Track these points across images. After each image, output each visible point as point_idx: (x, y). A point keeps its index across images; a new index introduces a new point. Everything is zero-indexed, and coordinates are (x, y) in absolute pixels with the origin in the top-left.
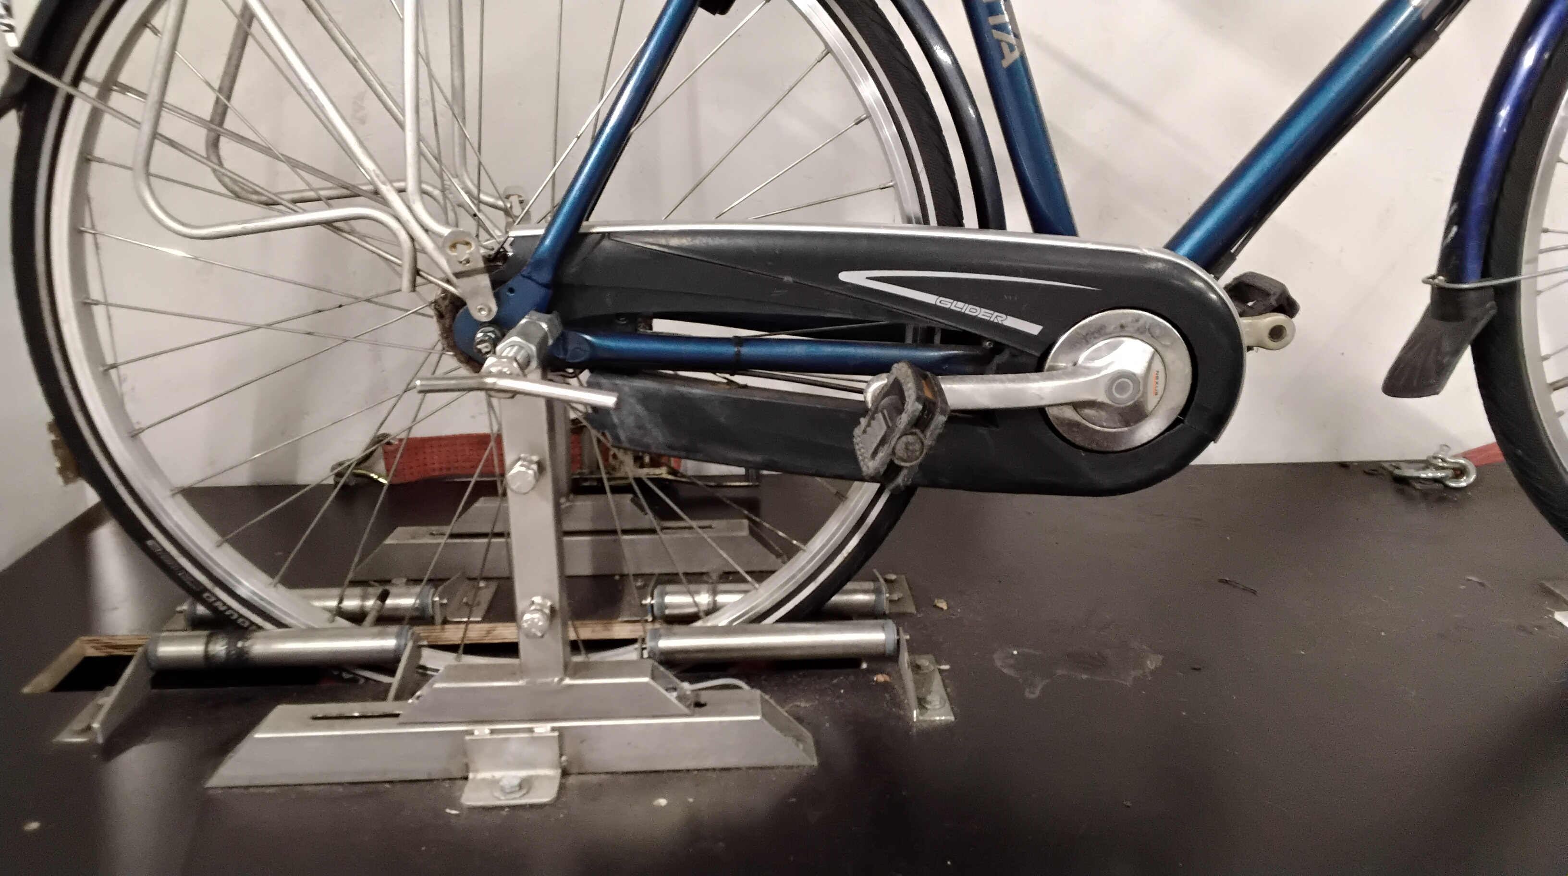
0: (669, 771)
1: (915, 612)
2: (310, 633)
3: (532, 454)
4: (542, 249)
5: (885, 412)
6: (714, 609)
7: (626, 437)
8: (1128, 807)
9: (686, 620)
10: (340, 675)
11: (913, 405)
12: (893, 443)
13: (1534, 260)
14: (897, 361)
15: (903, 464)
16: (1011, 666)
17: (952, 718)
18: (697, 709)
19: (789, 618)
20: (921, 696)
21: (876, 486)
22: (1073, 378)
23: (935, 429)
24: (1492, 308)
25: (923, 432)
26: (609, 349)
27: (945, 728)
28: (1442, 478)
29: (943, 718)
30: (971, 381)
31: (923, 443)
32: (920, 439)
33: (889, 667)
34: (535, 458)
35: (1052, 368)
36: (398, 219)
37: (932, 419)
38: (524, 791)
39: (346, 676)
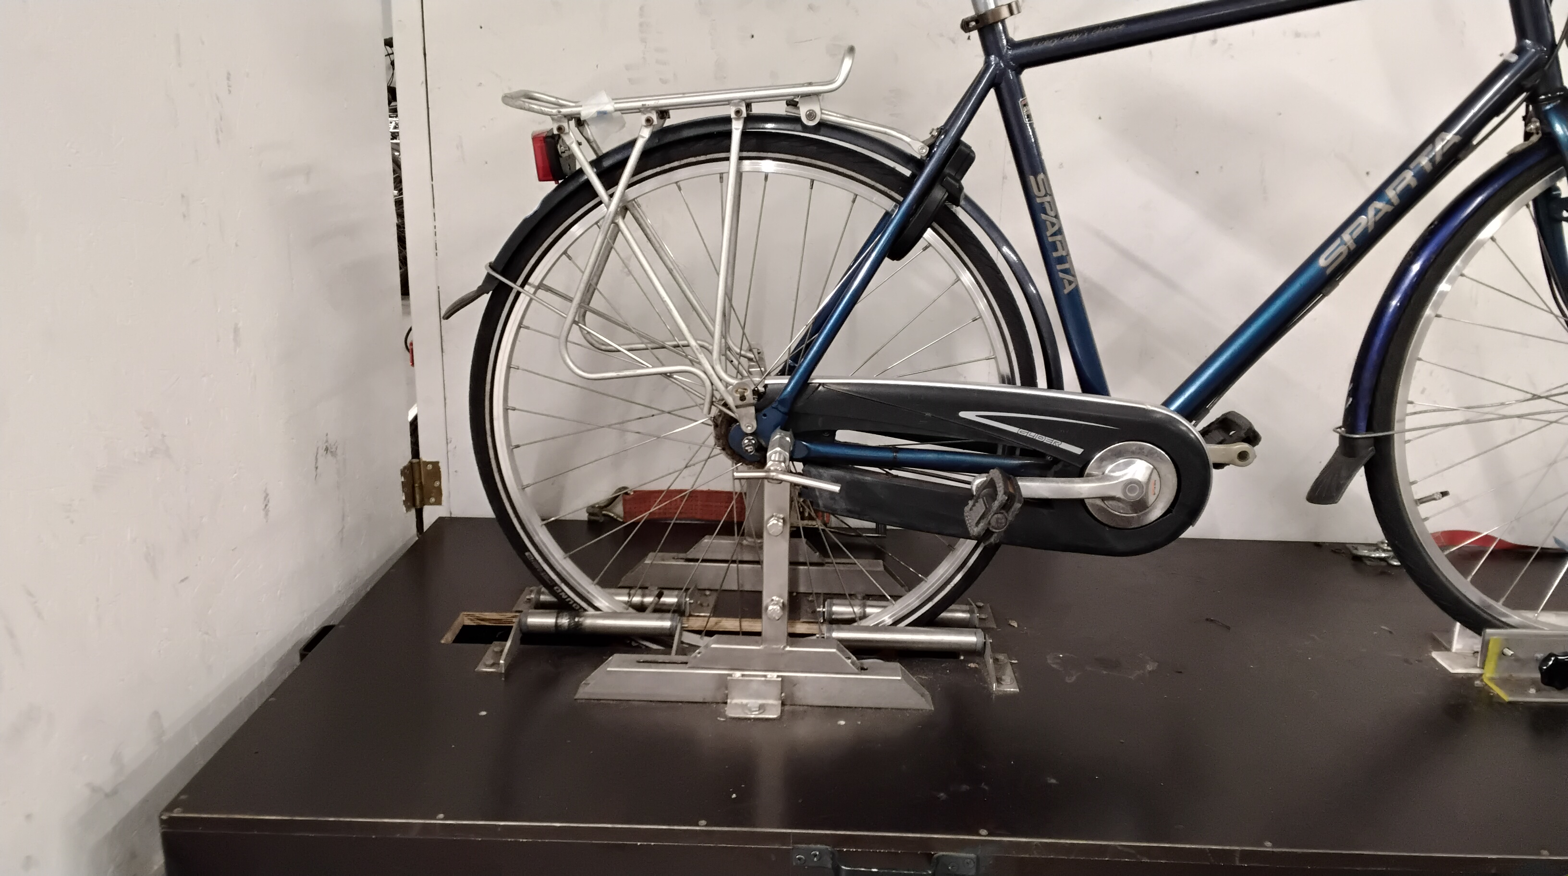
0: (844, 707)
1: (995, 627)
2: (614, 615)
3: (780, 513)
4: (786, 393)
5: (985, 498)
6: (864, 616)
7: (823, 504)
8: (1122, 743)
9: (848, 622)
10: (630, 643)
11: (1002, 497)
12: (990, 517)
13: (1403, 420)
14: (993, 467)
15: (994, 530)
16: (1057, 663)
17: (1018, 690)
18: (863, 671)
19: (915, 624)
20: (998, 677)
21: (975, 542)
22: (1101, 482)
23: (1015, 511)
24: (1372, 450)
25: (1007, 512)
26: (819, 452)
27: (1012, 696)
28: (1385, 557)
29: (1012, 690)
30: (1038, 481)
31: (1007, 519)
32: (1005, 516)
33: (977, 659)
34: (782, 516)
35: (1089, 475)
36: (705, 373)
37: (1013, 504)
38: (761, 711)
39: (634, 644)
